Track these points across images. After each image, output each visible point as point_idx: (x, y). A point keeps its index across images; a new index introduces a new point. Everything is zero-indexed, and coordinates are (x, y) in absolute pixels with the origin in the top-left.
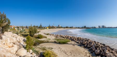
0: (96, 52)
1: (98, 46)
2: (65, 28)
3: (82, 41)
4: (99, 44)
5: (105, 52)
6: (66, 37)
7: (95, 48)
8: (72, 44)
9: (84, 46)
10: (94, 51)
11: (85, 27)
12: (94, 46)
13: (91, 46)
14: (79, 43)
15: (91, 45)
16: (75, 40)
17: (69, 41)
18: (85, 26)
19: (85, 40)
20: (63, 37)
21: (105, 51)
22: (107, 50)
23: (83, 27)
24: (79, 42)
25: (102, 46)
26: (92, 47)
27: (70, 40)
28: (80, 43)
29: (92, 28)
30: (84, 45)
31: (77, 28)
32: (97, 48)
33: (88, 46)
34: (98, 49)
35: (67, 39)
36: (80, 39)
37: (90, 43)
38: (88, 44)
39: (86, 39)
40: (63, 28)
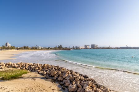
0: (71, 87)
1: (74, 78)
2: (20, 49)
3: (50, 70)
4: (78, 75)
5: (84, 90)
6: (19, 65)
7: (69, 81)
8: (31, 78)
9: (52, 79)
10: (67, 87)
11: (60, 47)
12: (68, 79)
13: (64, 79)
14: (45, 75)
15: (64, 77)
16: (38, 69)
17: (26, 73)
18: (61, 45)
19: (55, 69)
20: (14, 67)
21: (84, 88)
22: (88, 87)
23: (57, 47)
24: (44, 73)
25: (82, 78)
26: (64, 81)
27: (28, 71)
28: (47, 74)
29: (73, 48)
30: (53, 76)
31: (45, 49)
32: (72, 82)
33: (60, 78)
34: (74, 83)
35: (22, 69)
36: (46, 68)
37: (63, 73)
38: (59, 75)
39: (57, 67)
40: (17, 49)
